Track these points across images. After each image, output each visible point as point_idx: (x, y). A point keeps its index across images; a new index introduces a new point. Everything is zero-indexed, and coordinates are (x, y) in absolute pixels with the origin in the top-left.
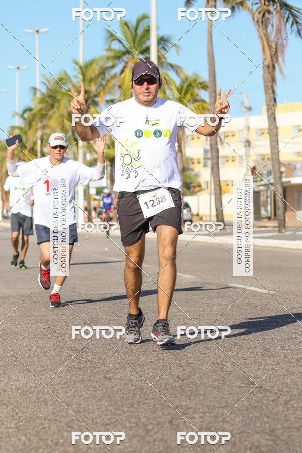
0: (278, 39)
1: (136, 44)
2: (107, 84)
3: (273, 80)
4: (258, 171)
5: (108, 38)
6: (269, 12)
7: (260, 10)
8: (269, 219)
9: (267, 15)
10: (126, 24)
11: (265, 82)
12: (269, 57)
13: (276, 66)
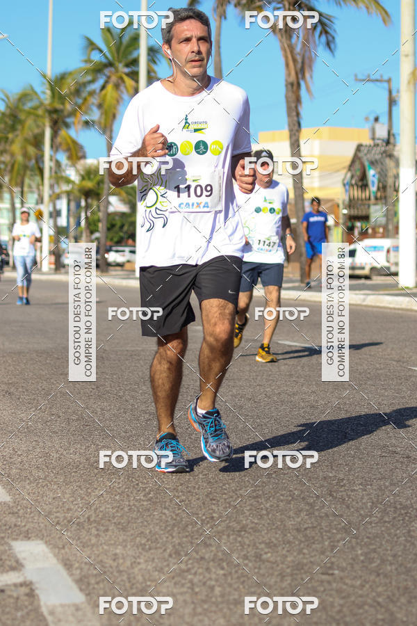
0: (305, 51)
1: (121, 54)
2: (83, 103)
3: (298, 100)
5: (87, 47)
10: (109, 30)
11: (288, 102)
12: (293, 73)
13: (302, 83)
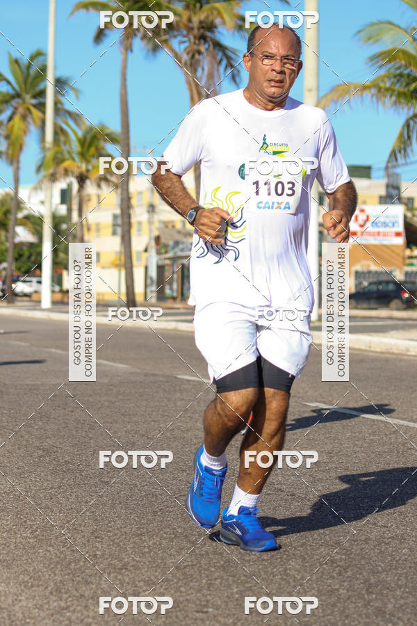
0: (209, 85)
1: (28, 85)
4: (163, 240)
6: (199, 53)
7: (188, 50)
8: (174, 299)
9: (197, 56)
10: (17, 62)
